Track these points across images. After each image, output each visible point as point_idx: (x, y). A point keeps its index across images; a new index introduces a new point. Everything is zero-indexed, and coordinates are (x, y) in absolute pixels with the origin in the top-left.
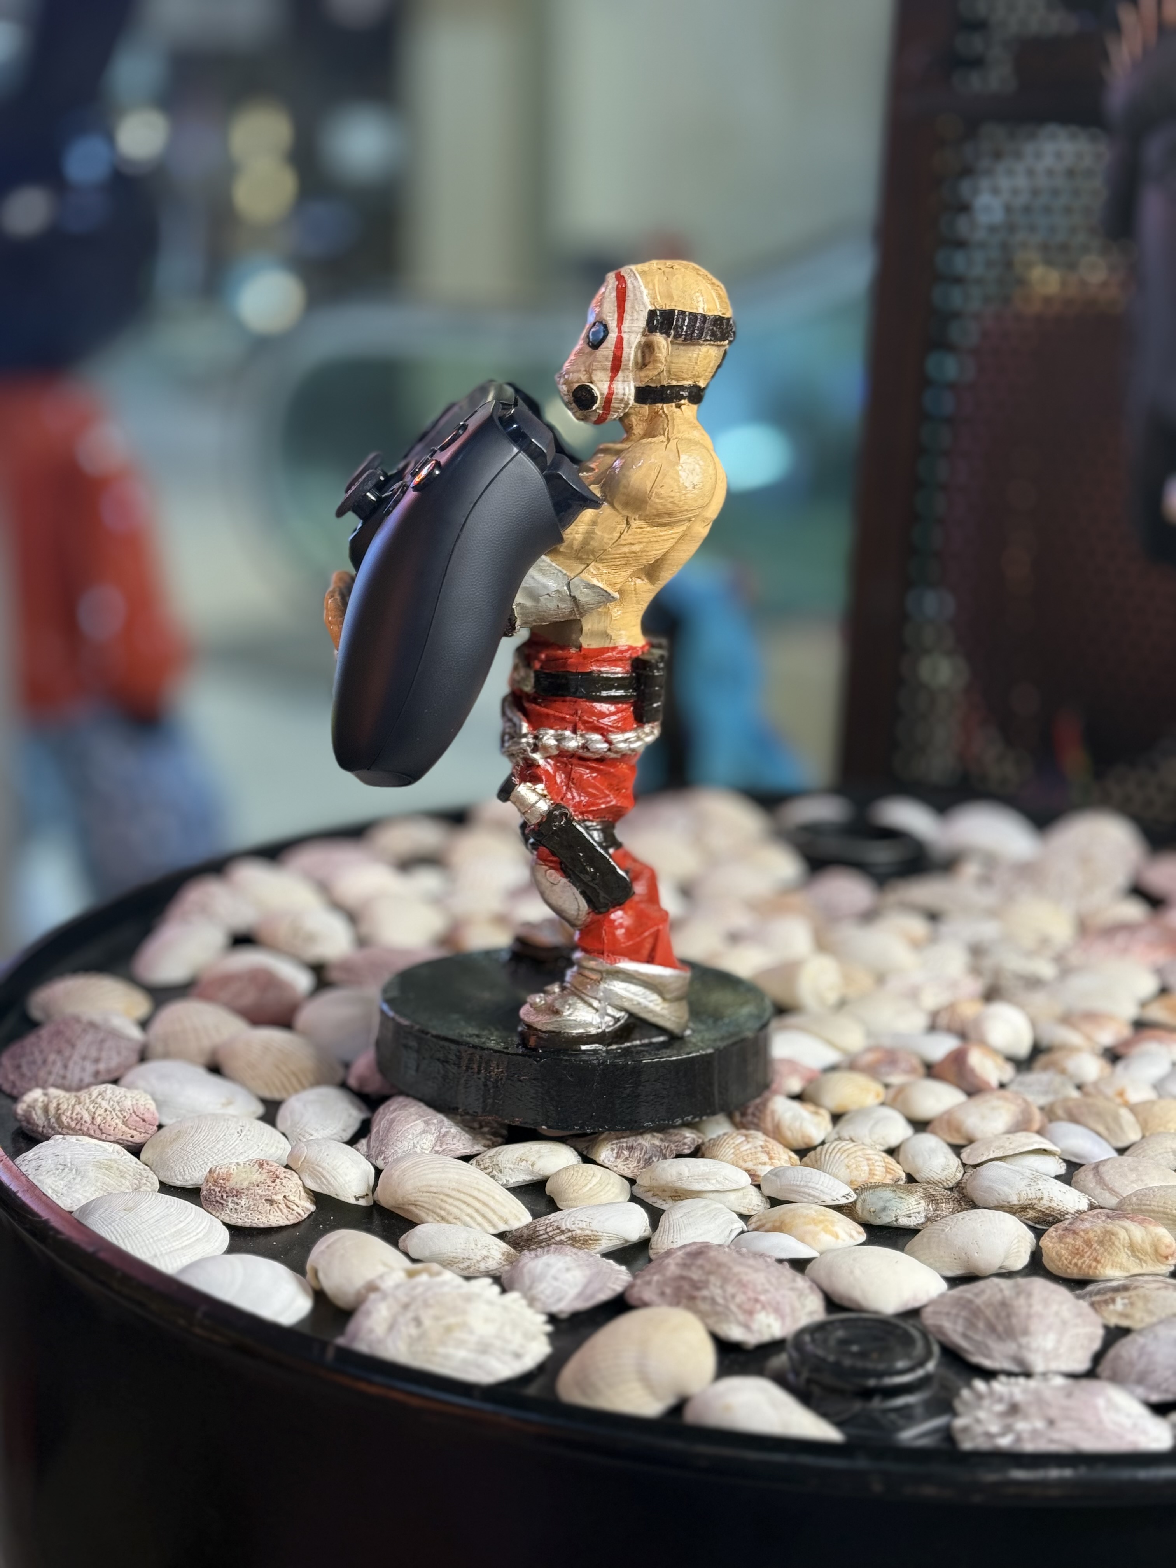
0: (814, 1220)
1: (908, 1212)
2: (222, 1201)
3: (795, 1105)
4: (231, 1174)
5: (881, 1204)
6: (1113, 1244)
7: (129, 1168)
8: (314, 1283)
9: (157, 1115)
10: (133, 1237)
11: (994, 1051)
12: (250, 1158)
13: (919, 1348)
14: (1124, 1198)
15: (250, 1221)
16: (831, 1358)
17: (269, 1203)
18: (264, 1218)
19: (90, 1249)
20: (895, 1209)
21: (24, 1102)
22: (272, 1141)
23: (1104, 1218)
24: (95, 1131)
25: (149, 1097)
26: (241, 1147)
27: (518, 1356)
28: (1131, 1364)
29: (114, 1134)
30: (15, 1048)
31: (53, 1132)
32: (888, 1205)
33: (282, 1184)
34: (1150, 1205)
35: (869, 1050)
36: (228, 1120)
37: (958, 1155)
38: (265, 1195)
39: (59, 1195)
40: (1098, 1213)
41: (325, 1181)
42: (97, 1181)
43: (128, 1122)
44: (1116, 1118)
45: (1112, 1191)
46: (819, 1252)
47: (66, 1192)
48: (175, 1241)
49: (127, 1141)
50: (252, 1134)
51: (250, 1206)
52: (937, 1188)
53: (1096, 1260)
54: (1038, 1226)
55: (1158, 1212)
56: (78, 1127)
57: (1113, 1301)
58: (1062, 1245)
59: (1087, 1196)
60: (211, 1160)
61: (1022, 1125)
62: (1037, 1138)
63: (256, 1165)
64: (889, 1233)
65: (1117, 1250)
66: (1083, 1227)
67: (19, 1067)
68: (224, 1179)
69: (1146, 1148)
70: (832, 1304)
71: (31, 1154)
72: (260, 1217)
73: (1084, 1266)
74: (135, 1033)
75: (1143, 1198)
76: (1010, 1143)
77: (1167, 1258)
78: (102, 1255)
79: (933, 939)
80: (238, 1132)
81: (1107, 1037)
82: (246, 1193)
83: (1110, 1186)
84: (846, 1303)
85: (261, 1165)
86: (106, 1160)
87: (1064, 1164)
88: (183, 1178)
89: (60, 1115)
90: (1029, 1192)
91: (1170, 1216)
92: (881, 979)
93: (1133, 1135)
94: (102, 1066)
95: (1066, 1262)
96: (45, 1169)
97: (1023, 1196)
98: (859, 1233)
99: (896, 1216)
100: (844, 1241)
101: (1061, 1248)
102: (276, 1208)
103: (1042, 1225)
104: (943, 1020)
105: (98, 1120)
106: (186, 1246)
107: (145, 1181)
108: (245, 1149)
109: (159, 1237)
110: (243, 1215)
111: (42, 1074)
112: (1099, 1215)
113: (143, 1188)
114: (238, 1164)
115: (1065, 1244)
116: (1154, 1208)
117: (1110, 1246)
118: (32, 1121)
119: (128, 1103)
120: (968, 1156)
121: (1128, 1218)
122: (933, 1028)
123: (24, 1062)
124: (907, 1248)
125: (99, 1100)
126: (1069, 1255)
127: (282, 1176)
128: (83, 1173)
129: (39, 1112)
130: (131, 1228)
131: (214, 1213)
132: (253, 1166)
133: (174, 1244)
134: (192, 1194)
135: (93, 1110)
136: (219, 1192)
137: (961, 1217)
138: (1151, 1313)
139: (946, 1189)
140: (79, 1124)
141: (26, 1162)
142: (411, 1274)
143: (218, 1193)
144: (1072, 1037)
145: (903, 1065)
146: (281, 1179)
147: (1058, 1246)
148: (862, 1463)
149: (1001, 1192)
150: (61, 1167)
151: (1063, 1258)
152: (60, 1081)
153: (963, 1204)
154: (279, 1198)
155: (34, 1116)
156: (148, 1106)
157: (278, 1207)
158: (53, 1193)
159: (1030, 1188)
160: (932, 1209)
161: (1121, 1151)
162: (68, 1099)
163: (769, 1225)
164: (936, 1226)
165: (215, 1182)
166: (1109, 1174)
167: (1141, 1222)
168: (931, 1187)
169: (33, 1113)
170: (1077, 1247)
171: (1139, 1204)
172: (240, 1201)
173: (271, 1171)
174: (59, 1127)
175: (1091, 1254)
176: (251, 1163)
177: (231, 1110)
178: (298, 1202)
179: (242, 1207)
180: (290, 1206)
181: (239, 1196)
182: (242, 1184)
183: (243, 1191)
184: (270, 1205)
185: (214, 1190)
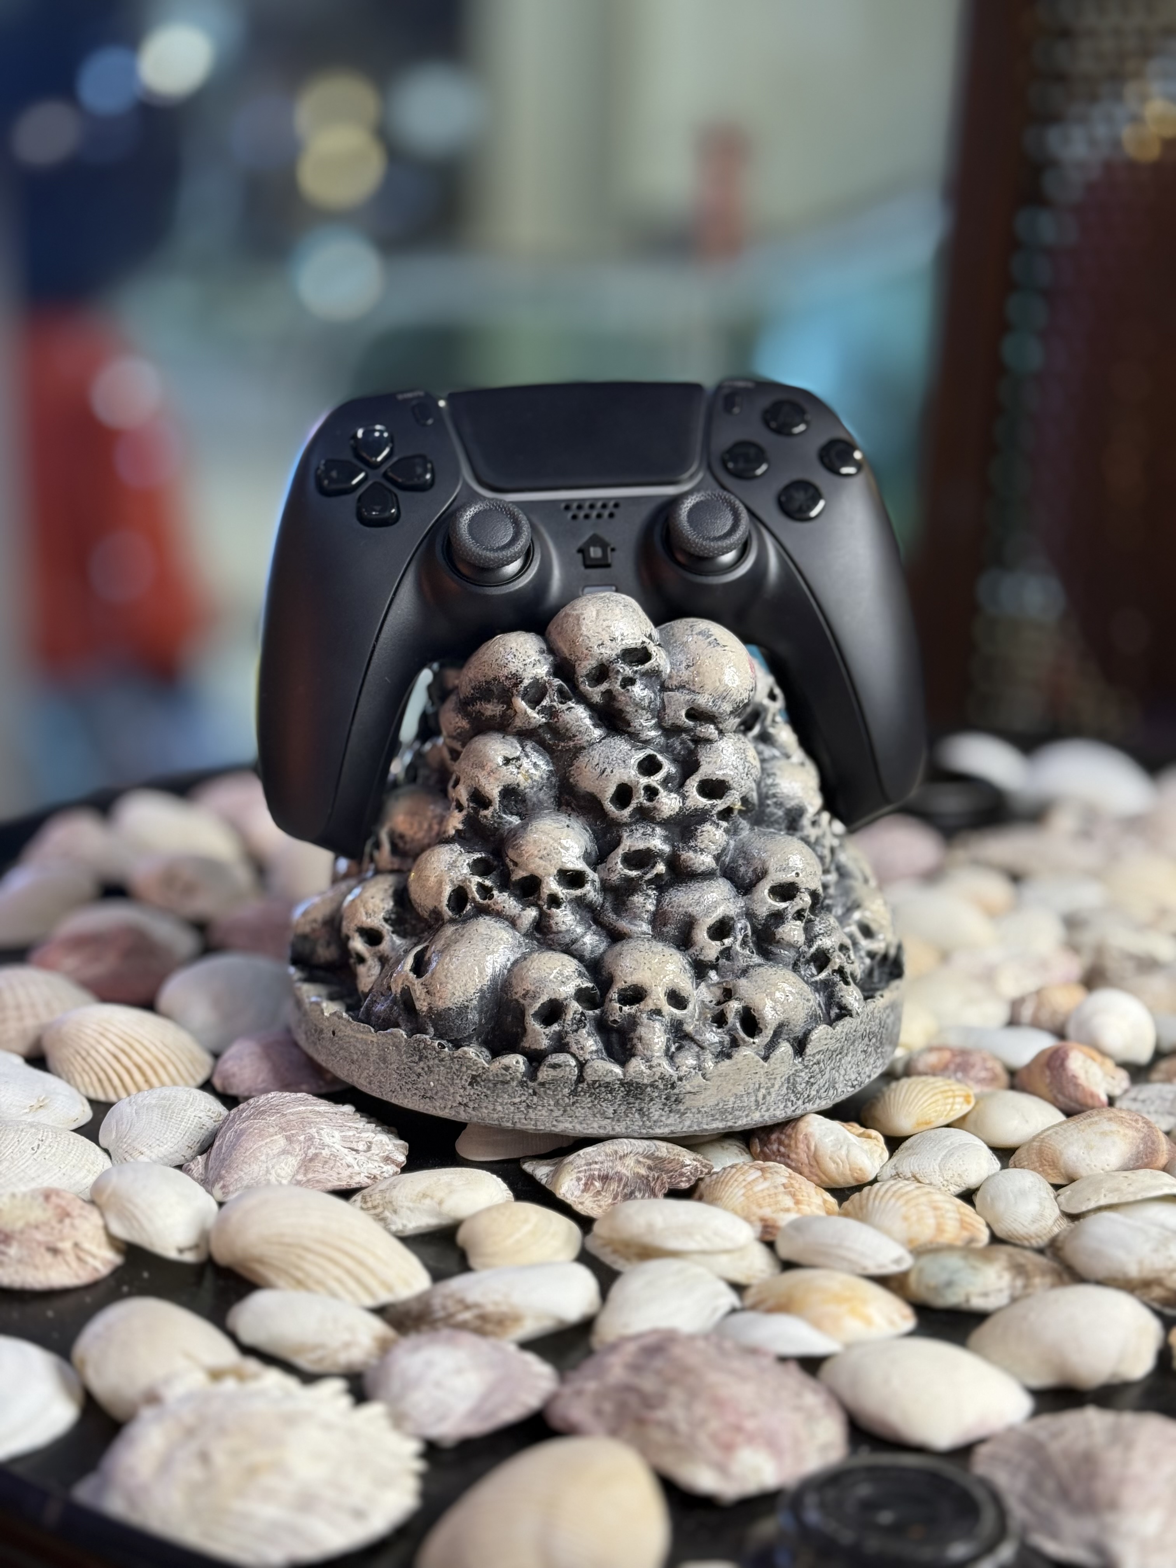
0: (840, 1296)
1: (985, 1289)
4: (2, 1210)
5: (945, 1276)
11: (1103, 1054)
12: (45, 1185)
15: (20, 1279)
16: (847, 1537)
17: (53, 1253)
18: (42, 1275)
22: (83, 1163)
26: (33, 1170)
32: (955, 1277)
33: (73, 1226)
36: (22, 1131)
37: (1058, 1198)
38: (46, 1242)
41: (136, 1224)
46: (841, 1345)
50: (54, 1150)
51: (22, 1257)
52: (1027, 1253)
54: (1166, 1312)
61: (1142, 1159)
63: (41, 1199)
70: (858, 1434)
72: (36, 1273)
76: (1128, 1184)
79: (1017, 906)
80: (33, 1149)
82: (18, 1237)
85: (47, 1198)
90: (1155, 1259)
92: (945, 956)
97: (1146, 1266)
98: (904, 1317)
100: (883, 1328)
102: (61, 1260)
103: (1174, 1311)
104: (1028, 1011)
108: (39, 1172)
110: (12, 1270)
114: (13, 1196)
120: (1068, 1201)
122: (1014, 1021)
124: (971, 1341)
127: (76, 1213)
132: (35, 1199)
137: (1053, 1298)
139: (1037, 1251)
145: (979, 1071)
146: (74, 1219)
149: (1113, 1259)
153: (1061, 1275)
154: (67, 1245)
157: (64, 1258)
159: (1156, 1253)
160: (1019, 1286)
163: (771, 1303)
164: (1021, 1309)
168: (1020, 1252)
172: (8, 1250)
173: (61, 1206)
176: (33, 1194)
177: (42, 1117)
178: (96, 1251)
179: (11, 1258)
180: (83, 1258)
181: (7, 1243)
182: (14, 1225)
183: (13, 1234)
184: (53, 1256)
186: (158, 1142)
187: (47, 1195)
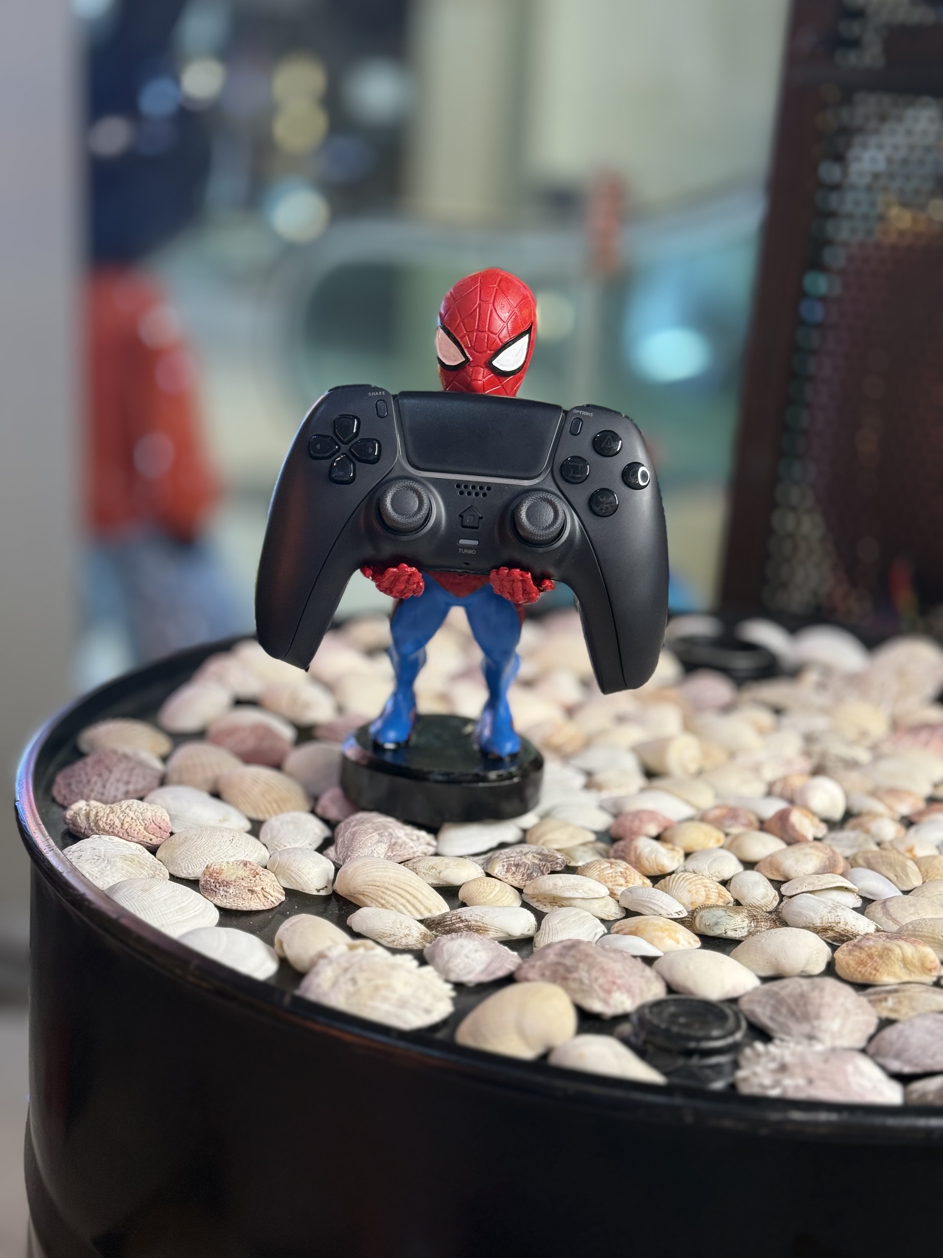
0: (661, 928)
1: (735, 927)
2: (215, 889)
3: (656, 844)
4: (223, 870)
5: (714, 920)
6: (890, 957)
7: (147, 862)
8: (280, 952)
9: (170, 824)
10: (147, 911)
11: (814, 814)
12: (238, 859)
13: (731, 1022)
14: (903, 926)
15: (236, 905)
16: (663, 1026)
17: (251, 892)
18: (246, 904)
19: (114, 916)
20: (725, 924)
21: (72, 810)
22: (256, 849)
23: (884, 939)
24: (123, 834)
25: (165, 811)
26: (232, 851)
27: (428, 1011)
28: (891, 1044)
29: (137, 837)
30: (68, 771)
31: (92, 833)
32: (719, 921)
33: (260, 879)
34: (922, 932)
35: (717, 807)
36: (223, 831)
37: (778, 889)
38: (247, 887)
39: (94, 878)
40: (880, 935)
41: (293, 880)
42: (122, 870)
43: (148, 829)
44: (904, 868)
45: (895, 921)
46: (663, 952)
47: (97, 875)
48: (177, 916)
49: (147, 843)
50: (241, 842)
51: (236, 894)
52: (758, 911)
53: (875, 969)
54: (835, 943)
55: (928, 937)
56: (111, 830)
57: (886, 999)
58: (851, 957)
59: (875, 923)
60: (209, 860)
61: (829, 868)
62: (841, 878)
63: (242, 864)
64: (719, 942)
65: (892, 963)
66: (867, 944)
67: (69, 785)
68: (217, 873)
69: (925, 890)
70: (670, 989)
71: (75, 847)
72: (244, 902)
73: (866, 974)
74: (158, 765)
75: (917, 926)
76: (819, 881)
77: (930, 970)
78: (124, 921)
79: (777, 728)
80: (230, 841)
81: (905, 809)
82: (233, 884)
83: (894, 917)
84: (681, 990)
85: (245, 865)
86: (130, 854)
87: (861, 900)
88: (187, 872)
89: (98, 820)
90: (830, 917)
91: (937, 941)
92: (732, 755)
93: (916, 881)
94: (131, 787)
95: (852, 970)
96: (84, 858)
97: (825, 920)
98: (696, 941)
99: (726, 930)
100: (683, 945)
101: (850, 958)
102: (256, 896)
103: (839, 943)
104: (777, 789)
105: (126, 826)
106: (186, 920)
107: (158, 873)
108: (234, 853)
109: (166, 912)
110: (231, 900)
111: (86, 791)
112: (881, 936)
113: (157, 877)
114: (228, 863)
115: (853, 956)
116: (925, 933)
117: (887, 959)
118: (77, 824)
119: (149, 815)
120: (787, 889)
121: (902, 939)
122: (769, 794)
123: (73, 781)
124: (732, 954)
125: (127, 811)
126: (856, 964)
127: (261, 873)
128: (113, 863)
129: (83, 817)
130: (146, 904)
131: (209, 898)
132: (239, 865)
133: (177, 918)
134: (193, 883)
135: (123, 818)
136: (214, 882)
137: (774, 932)
138: (913, 1009)
139: (766, 912)
140: (112, 828)
141: (71, 853)
142: (351, 948)
143: (212, 883)
144: (877, 806)
145: (743, 820)
146: (260, 875)
147: (848, 958)
148: (678, 1101)
149: (808, 916)
150: (97, 858)
151: (851, 967)
152: (99, 797)
153: (777, 923)
154: (258, 889)
155: (79, 820)
156: (163, 817)
157: (257, 896)
158: (89, 876)
159: (831, 914)
160: (753, 926)
161: (906, 893)
162: (104, 809)
163: (626, 930)
164: (755, 938)
165: (211, 875)
166: (893, 908)
167: (913, 943)
168: (754, 910)
169: (78, 818)
170: (862, 959)
171: (913, 931)
172: (229, 890)
173: (253, 869)
174: (97, 830)
175: (872, 965)
176: (238, 863)
177: (226, 825)
178: (272, 893)
179: (230, 894)
180: (267, 896)
181: (228, 887)
182: (231, 878)
183: (231, 883)
184: (250, 894)
185: (209, 881)
186: (293, 841)
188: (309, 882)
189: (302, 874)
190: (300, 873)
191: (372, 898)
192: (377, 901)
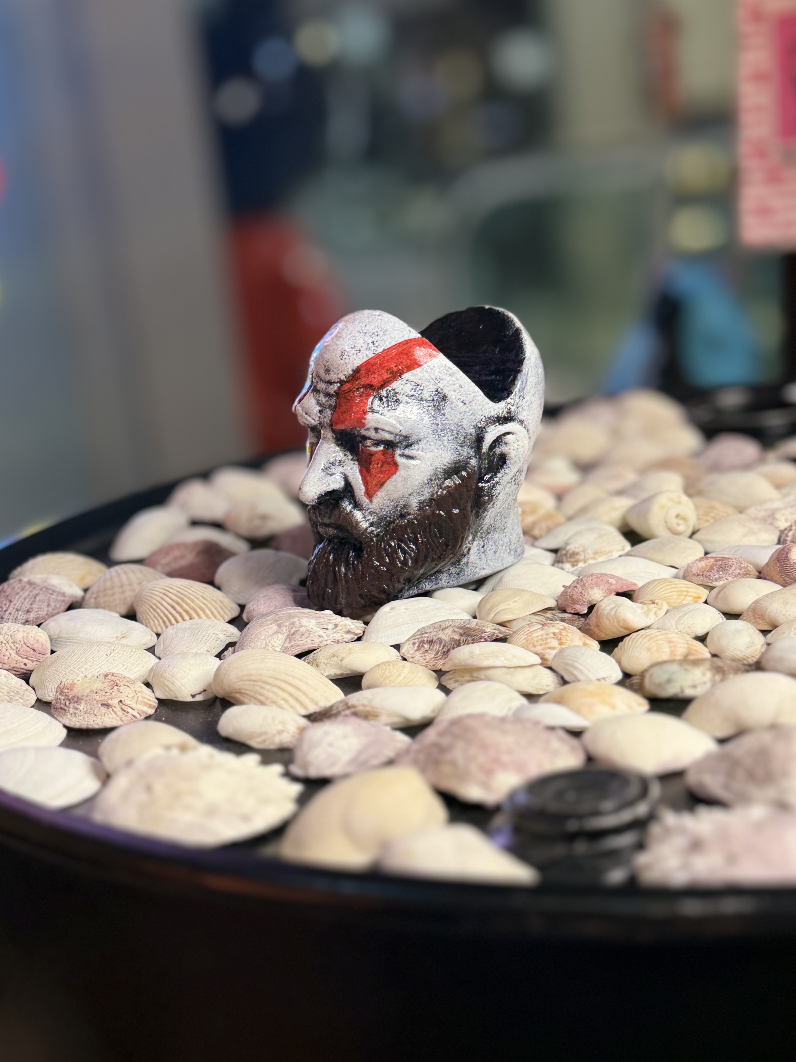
1: (693, 684)
2: (65, 708)
4: (75, 684)
5: (665, 677)
9: (48, 646)
15: (86, 723)
17: (106, 707)
18: (99, 720)
20: (681, 680)
29: (8, 663)
32: (673, 678)
33: (119, 690)
37: (765, 637)
38: (101, 700)
43: (21, 652)
46: (596, 722)
49: (20, 669)
51: (88, 710)
63: (103, 677)
68: (68, 689)
72: (95, 719)
74: (75, 592)
82: (85, 699)
99: (681, 688)
100: (624, 710)
102: (111, 711)
110: (80, 718)
114: (86, 677)
127: (121, 684)
131: (58, 718)
132: (99, 678)
136: (64, 700)
139: (743, 663)
145: (736, 571)
146: (120, 687)
154: (115, 702)
156: (37, 638)
157: (113, 710)
160: (717, 680)
165: (62, 691)
172: (79, 706)
178: (134, 706)
179: (81, 711)
180: (126, 709)
181: (79, 702)
182: (83, 692)
183: (82, 698)
184: (106, 709)
185: (60, 699)
187: (106, 676)
188: (183, 688)
189: (175, 680)
190: (173, 679)
191: (250, 696)
192: (255, 698)
